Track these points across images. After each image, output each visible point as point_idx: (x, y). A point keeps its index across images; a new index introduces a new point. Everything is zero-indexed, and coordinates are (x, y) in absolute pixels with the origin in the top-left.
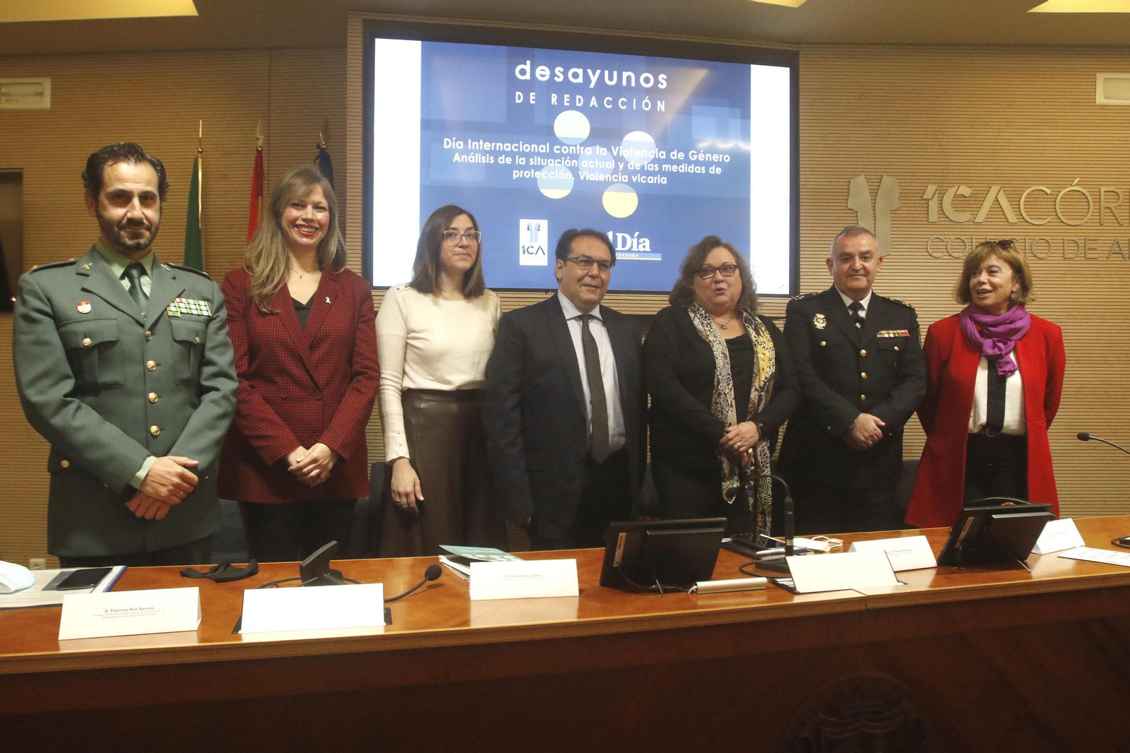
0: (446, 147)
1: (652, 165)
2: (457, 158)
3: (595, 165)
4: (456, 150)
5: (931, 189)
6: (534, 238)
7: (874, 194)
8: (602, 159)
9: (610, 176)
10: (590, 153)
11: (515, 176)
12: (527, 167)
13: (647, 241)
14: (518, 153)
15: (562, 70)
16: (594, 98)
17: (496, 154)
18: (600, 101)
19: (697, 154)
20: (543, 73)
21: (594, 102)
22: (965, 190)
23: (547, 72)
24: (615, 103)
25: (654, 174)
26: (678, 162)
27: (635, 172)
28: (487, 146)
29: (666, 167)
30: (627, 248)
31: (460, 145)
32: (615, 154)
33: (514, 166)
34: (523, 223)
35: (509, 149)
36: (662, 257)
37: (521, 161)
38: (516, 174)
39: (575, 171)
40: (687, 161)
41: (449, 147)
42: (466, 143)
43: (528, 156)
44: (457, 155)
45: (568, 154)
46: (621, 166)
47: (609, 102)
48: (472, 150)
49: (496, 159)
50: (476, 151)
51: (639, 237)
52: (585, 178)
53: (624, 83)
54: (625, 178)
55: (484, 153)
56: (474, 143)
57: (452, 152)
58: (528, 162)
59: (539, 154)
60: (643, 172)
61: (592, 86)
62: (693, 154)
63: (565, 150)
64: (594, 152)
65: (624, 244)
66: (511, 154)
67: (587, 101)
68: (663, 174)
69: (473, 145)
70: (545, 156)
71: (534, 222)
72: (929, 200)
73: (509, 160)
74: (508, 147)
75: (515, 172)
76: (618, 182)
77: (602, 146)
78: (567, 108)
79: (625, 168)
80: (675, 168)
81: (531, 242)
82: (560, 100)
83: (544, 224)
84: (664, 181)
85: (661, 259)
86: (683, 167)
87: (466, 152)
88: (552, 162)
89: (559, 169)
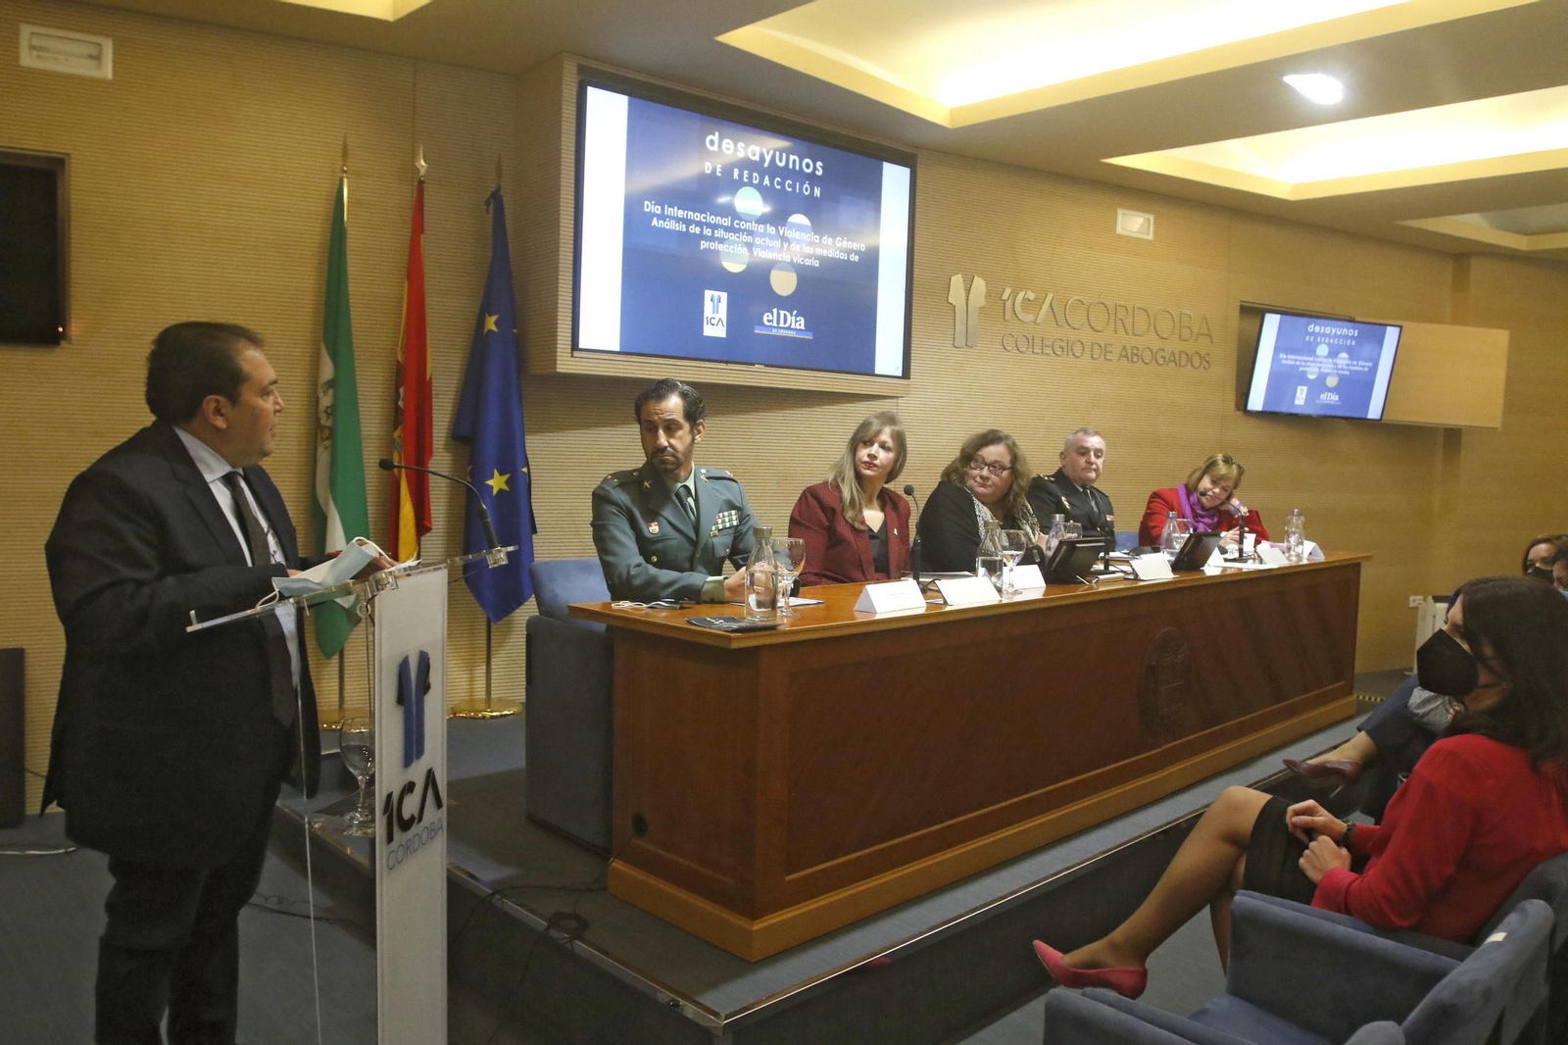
0: (646, 210)
2: (655, 222)
3: (766, 243)
4: (655, 215)
5: (1008, 291)
6: (716, 310)
7: (968, 291)
8: (771, 237)
9: (777, 256)
10: (762, 231)
11: (702, 247)
12: (712, 239)
14: (705, 224)
15: (743, 145)
16: (767, 177)
17: (688, 222)
18: (772, 181)
20: (728, 146)
21: (767, 182)
22: (1031, 296)
23: (732, 146)
24: (782, 184)
25: (809, 256)
27: (796, 253)
28: (681, 213)
29: (819, 251)
30: (787, 325)
31: (659, 210)
32: (781, 234)
33: (702, 237)
34: (708, 294)
35: (698, 219)
36: (814, 335)
37: (707, 232)
38: (704, 245)
39: (750, 247)
40: (834, 247)
41: (649, 210)
42: (663, 209)
43: (714, 227)
44: (655, 219)
45: (745, 230)
46: (786, 246)
47: (778, 183)
48: (668, 216)
49: (687, 228)
50: (672, 218)
52: (758, 255)
53: (791, 166)
54: (789, 258)
55: (678, 220)
56: (670, 209)
57: (652, 215)
58: (713, 233)
59: (722, 227)
60: (802, 253)
61: (766, 165)
63: (743, 225)
64: (765, 230)
65: (785, 322)
66: (700, 224)
67: (762, 179)
68: (816, 257)
69: (669, 211)
70: (727, 229)
71: (716, 294)
72: (1005, 301)
73: (697, 230)
74: (698, 217)
75: (702, 242)
76: (783, 261)
77: (771, 225)
78: (745, 184)
79: (789, 247)
80: (825, 253)
81: (714, 313)
82: (741, 175)
83: (724, 296)
84: (817, 263)
85: (812, 336)
86: (831, 252)
87: (662, 217)
88: (732, 236)
89: (738, 243)
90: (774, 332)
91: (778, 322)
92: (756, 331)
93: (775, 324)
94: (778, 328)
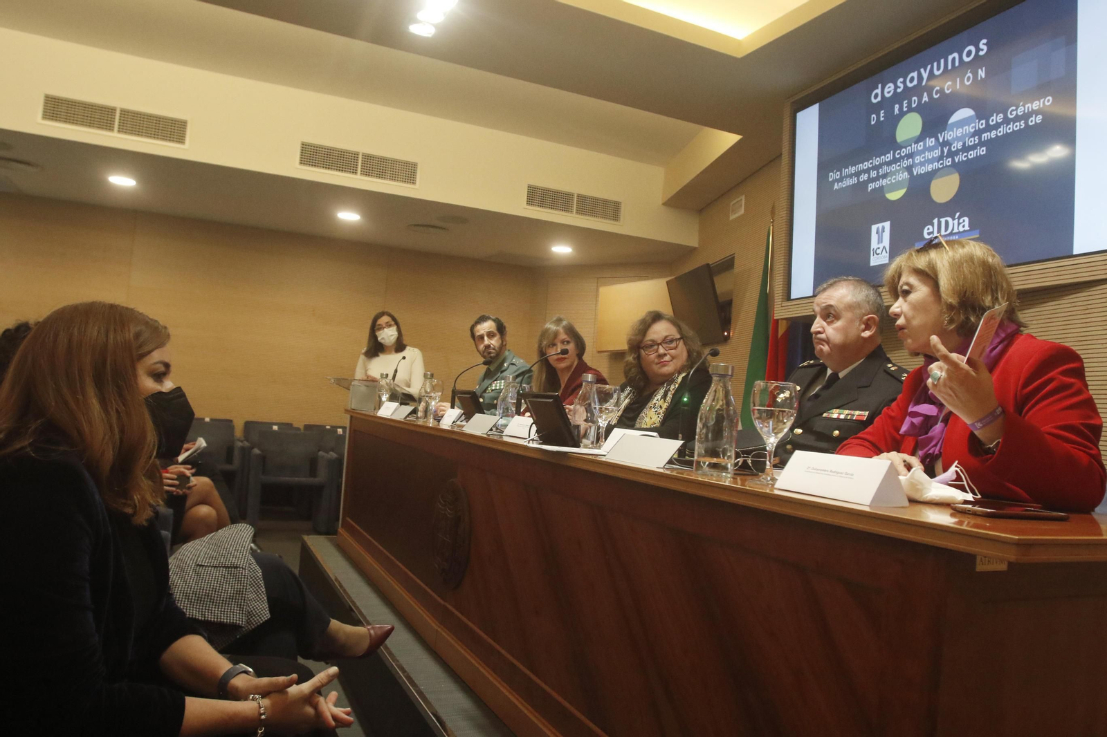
0: (830, 179)
1: (972, 139)
2: (836, 187)
3: (926, 159)
4: (836, 180)
6: (880, 240)
8: (931, 149)
9: (936, 164)
10: (922, 147)
11: (869, 189)
12: (877, 178)
13: (966, 219)
14: (872, 168)
15: (902, 80)
16: (925, 94)
17: (859, 174)
19: (1016, 110)
20: (889, 90)
21: (925, 98)
23: (893, 87)
24: (941, 90)
25: (974, 147)
26: (997, 126)
27: (957, 153)
28: (854, 169)
29: (985, 136)
31: (837, 175)
32: (941, 140)
33: (869, 180)
34: (874, 228)
35: (867, 167)
37: (874, 174)
38: (871, 186)
39: (909, 169)
40: (1007, 121)
41: (832, 179)
42: (841, 172)
43: (877, 168)
44: (836, 184)
45: (906, 155)
46: (946, 150)
48: (844, 177)
49: (858, 179)
50: (847, 177)
52: (917, 172)
53: (950, 67)
54: (948, 162)
55: (852, 176)
56: (846, 170)
57: (834, 182)
58: (878, 173)
59: (885, 163)
60: (966, 149)
61: (924, 83)
62: (1013, 110)
63: (903, 152)
64: (925, 145)
65: (947, 228)
66: (867, 171)
67: (920, 100)
68: (981, 144)
69: (846, 172)
70: (889, 164)
71: (880, 225)
73: (866, 177)
74: (866, 165)
75: (869, 185)
76: (943, 167)
77: (931, 137)
78: (906, 113)
79: (950, 149)
80: (993, 134)
81: (878, 243)
82: (901, 108)
83: (887, 225)
84: (982, 151)
85: (977, 236)
86: (1001, 129)
87: (841, 179)
88: (894, 167)
89: (897, 171)
91: (939, 231)
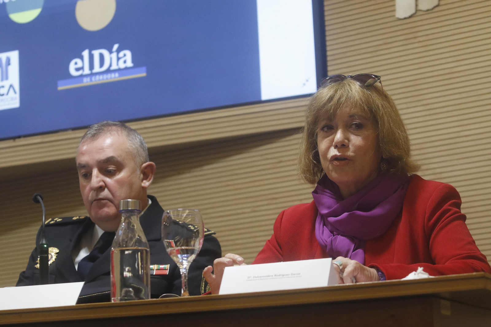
6: (5, 75)
30: (105, 67)
36: (148, 72)
51: (118, 51)
65: (102, 63)
71: (4, 56)
81: (3, 80)
85: (144, 74)
90: (86, 82)
91: (91, 67)
92: (60, 88)
93: (87, 71)
94: (92, 75)
